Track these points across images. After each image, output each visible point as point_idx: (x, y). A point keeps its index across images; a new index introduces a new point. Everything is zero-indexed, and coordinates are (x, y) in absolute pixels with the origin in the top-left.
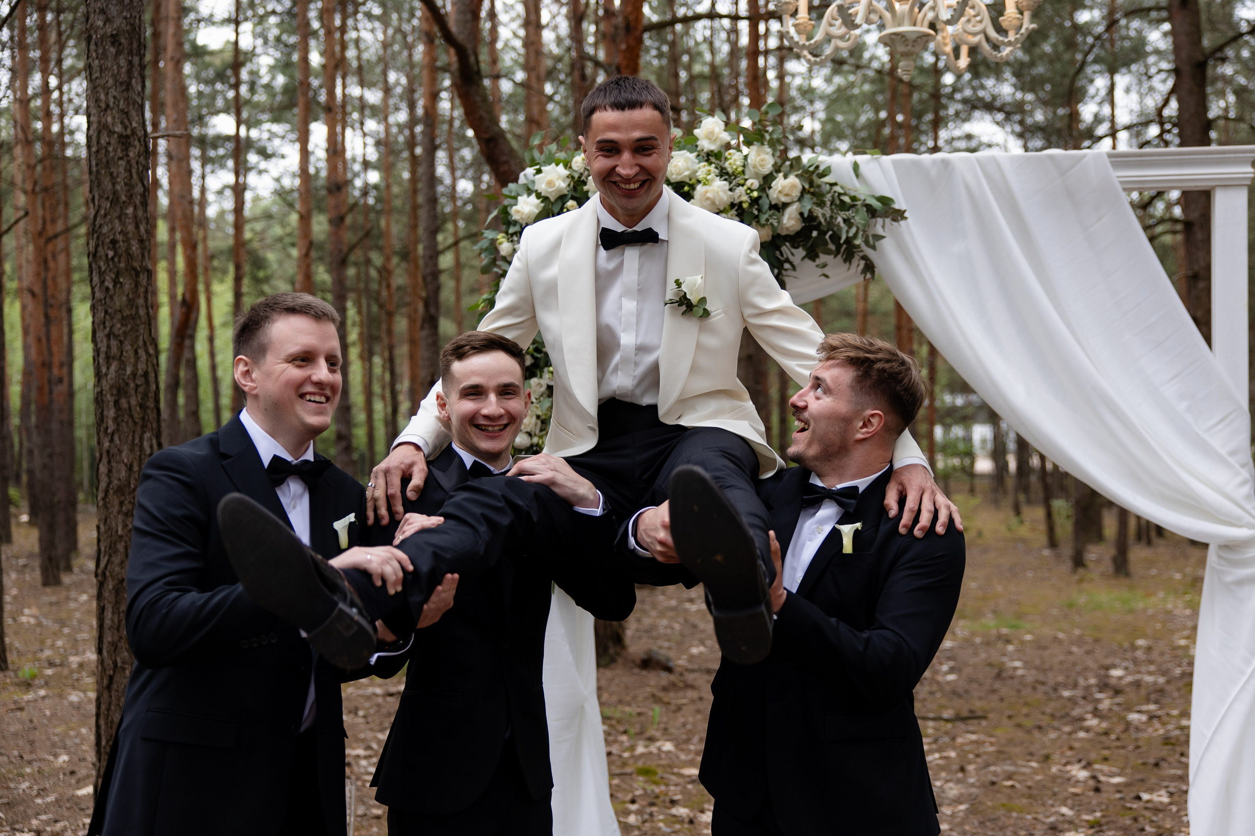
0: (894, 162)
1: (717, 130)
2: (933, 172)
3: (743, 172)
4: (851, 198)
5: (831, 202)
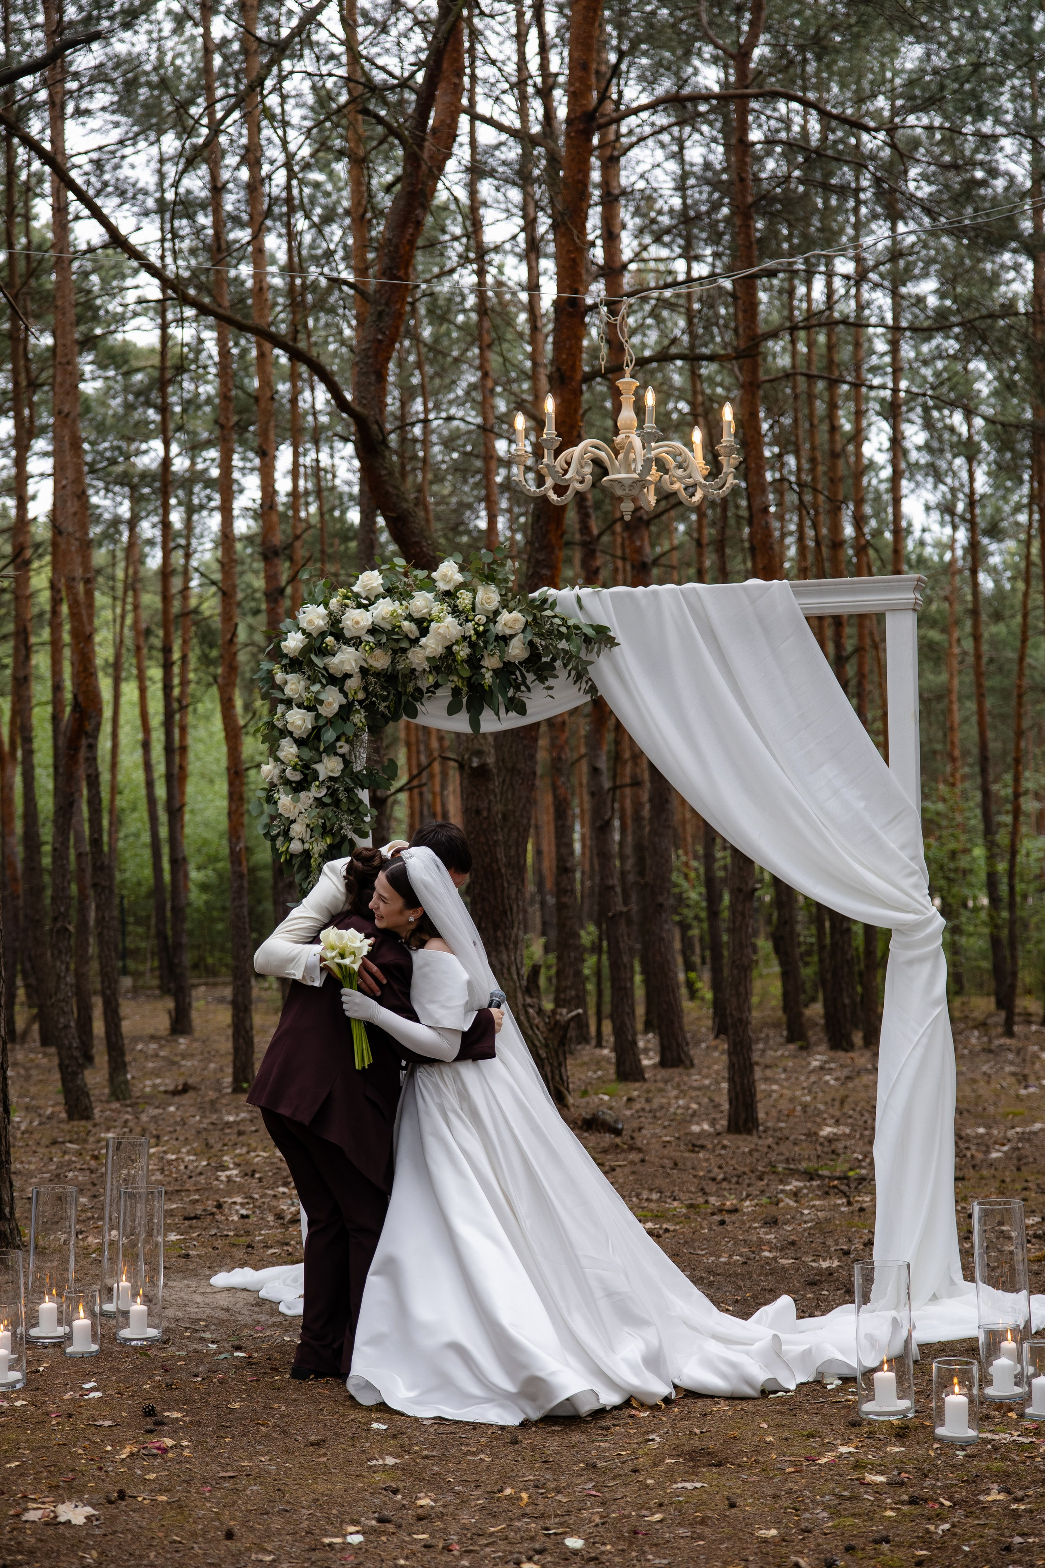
0: (611, 594)
1: (450, 572)
2: (643, 602)
3: (473, 609)
4: (568, 628)
5: (550, 632)
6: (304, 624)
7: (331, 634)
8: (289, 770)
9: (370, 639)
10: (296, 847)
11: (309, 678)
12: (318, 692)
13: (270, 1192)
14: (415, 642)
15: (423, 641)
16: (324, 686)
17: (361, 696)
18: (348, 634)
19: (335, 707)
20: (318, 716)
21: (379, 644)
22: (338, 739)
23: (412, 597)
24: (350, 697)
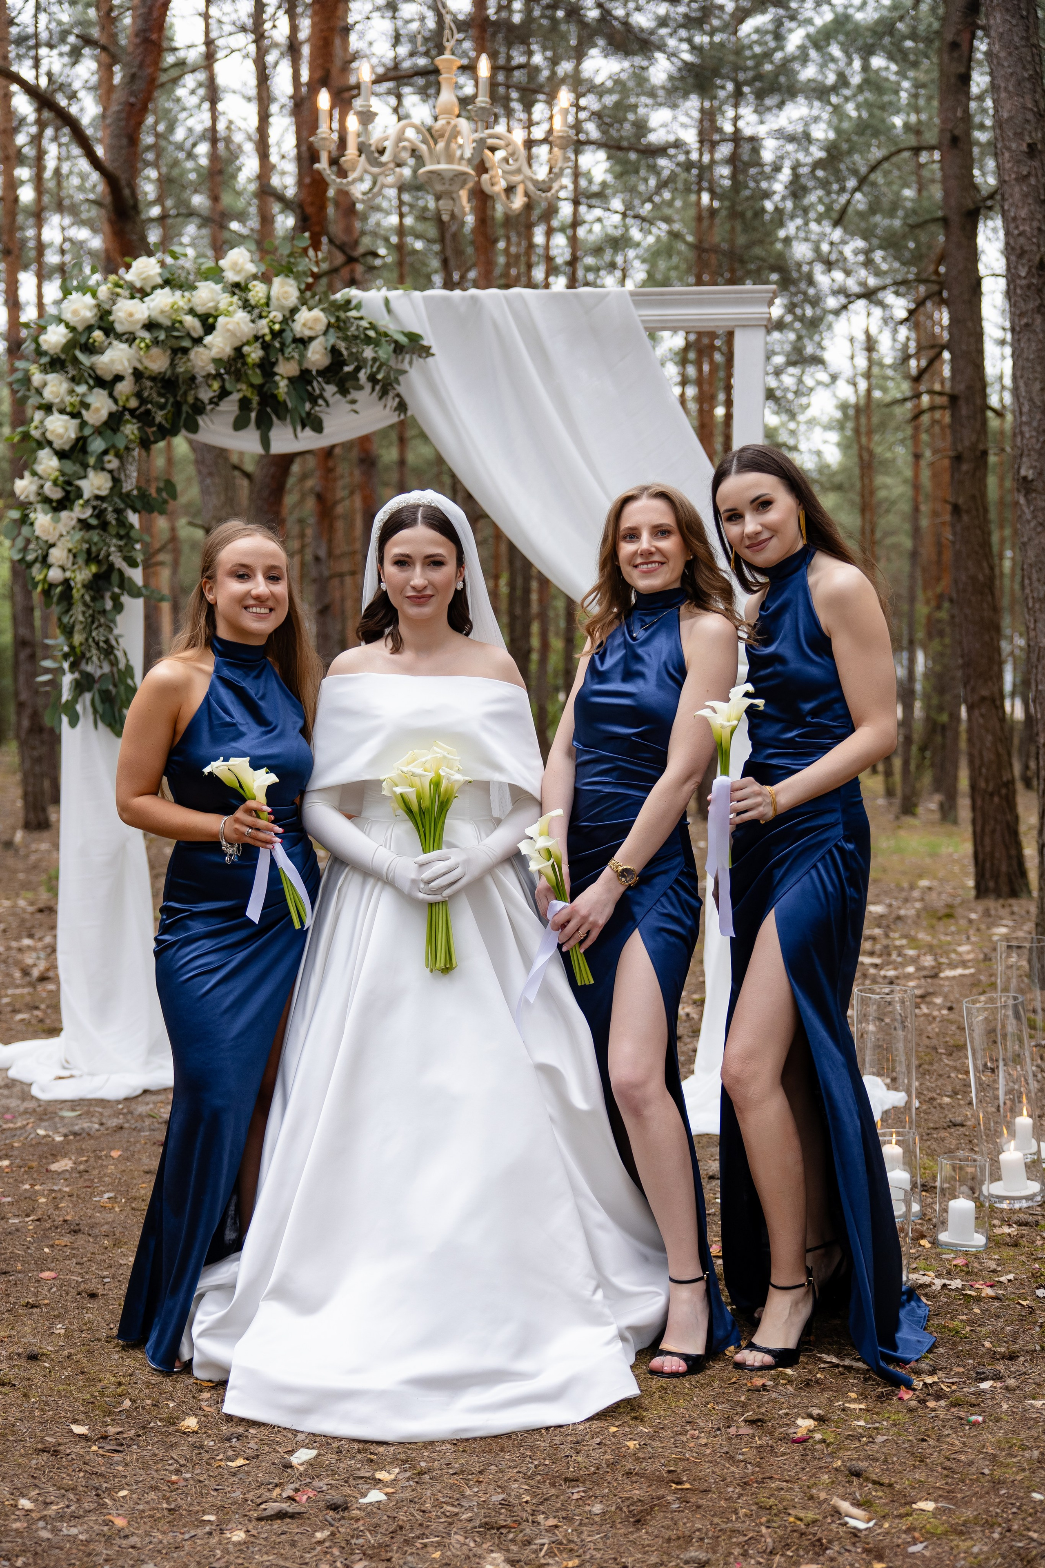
0: (425, 299)
1: (241, 261)
2: (461, 307)
3: (267, 305)
4: (377, 332)
5: (356, 337)
6: (67, 316)
7: (100, 328)
8: (48, 485)
9: (147, 335)
10: (55, 574)
11: (73, 379)
12: (84, 395)
13: (14, 944)
14: (198, 341)
15: (208, 340)
16: (91, 388)
17: (133, 403)
18: (119, 328)
19: (104, 415)
20: (83, 424)
21: (156, 342)
22: (105, 452)
23: (194, 288)
24: (121, 403)
